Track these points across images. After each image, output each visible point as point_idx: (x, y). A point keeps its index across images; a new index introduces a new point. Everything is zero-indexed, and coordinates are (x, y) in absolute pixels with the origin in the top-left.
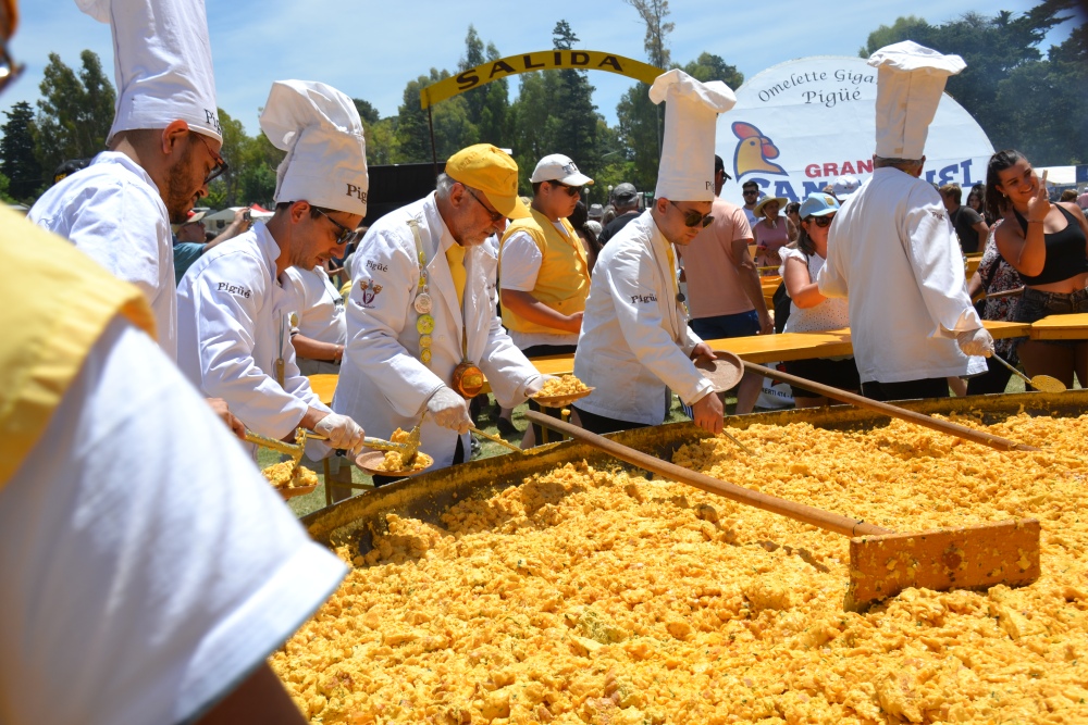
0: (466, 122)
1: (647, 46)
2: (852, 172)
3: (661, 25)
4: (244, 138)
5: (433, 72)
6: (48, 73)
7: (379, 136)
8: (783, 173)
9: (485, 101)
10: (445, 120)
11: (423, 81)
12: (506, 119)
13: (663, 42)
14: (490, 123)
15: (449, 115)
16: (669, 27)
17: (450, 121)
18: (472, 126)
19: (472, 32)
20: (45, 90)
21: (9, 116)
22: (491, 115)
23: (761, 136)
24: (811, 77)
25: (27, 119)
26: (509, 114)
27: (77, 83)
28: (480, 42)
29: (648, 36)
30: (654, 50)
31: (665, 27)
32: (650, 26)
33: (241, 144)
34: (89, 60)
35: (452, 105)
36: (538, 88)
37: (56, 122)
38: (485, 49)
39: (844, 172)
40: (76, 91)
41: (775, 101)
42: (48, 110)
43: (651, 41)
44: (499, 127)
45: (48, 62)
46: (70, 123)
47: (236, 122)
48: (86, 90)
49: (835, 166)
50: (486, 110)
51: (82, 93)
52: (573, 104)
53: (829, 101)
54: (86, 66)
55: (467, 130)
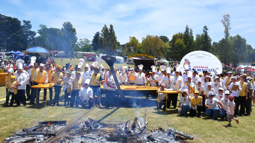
0: (183, 44)
1: (225, 32)
2: (200, 68)
3: (228, 28)
4: (138, 43)
5: (179, 33)
6: (104, 28)
7: (166, 45)
8: (190, 67)
9: (188, 40)
10: (179, 44)
11: (177, 35)
12: (192, 45)
13: (228, 31)
14: (188, 45)
15: (180, 43)
16: (230, 28)
17: (180, 44)
18: (184, 45)
19: (187, 26)
20: (102, 31)
21: (95, 34)
22: (189, 43)
23: (188, 61)
24: (198, 54)
25: (98, 35)
26: (193, 44)
27: (108, 30)
28: (188, 28)
29: (225, 30)
30: (226, 33)
31: (229, 28)
32: (226, 28)
33: (138, 44)
34: (111, 26)
35: (181, 41)
36: (200, 39)
37: (103, 37)
38: (190, 30)
39: (199, 67)
40: (108, 32)
41: (192, 56)
42: (102, 35)
43: (226, 31)
44: (190, 46)
45: (104, 26)
46: (105, 38)
47: (137, 40)
48: (110, 32)
49: (198, 67)
50: (188, 42)
51: (109, 32)
52: (205, 43)
53: (200, 57)
54: (110, 27)
55: (183, 46)
